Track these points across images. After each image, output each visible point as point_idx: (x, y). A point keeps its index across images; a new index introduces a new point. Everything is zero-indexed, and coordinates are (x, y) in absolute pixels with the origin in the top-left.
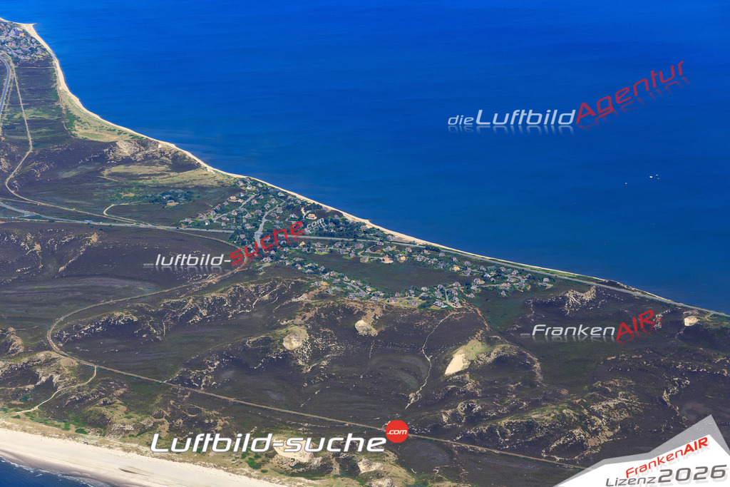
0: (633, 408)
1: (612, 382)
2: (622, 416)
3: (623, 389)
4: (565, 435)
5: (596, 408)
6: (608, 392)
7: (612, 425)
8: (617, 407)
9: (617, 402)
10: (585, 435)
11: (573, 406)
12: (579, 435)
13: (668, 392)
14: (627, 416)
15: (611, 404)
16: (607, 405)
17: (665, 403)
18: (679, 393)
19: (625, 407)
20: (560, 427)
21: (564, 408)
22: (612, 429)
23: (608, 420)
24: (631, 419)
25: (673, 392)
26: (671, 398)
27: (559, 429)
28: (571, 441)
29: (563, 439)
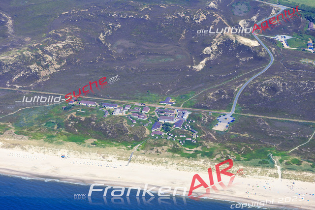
0: (77, 47)
1: (63, 30)
2: (68, 53)
3: (70, 34)
4: (24, 69)
5: (48, 49)
6: (59, 37)
7: (60, 61)
8: (64, 47)
9: (64, 43)
10: (38, 69)
11: (31, 49)
12: (35, 69)
13: (104, 34)
14: (71, 53)
15: (60, 45)
16: (57, 46)
17: (100, 42)
18: (113, 34)
19: (71, 47)
20: (21, 64)
21: (24, 50)
22: (59, 63)
23: (57, 57)
24: (75, 55)
25: (108, 34)
26: (106, 38)
27: (20, 66)
28: (29, 74)
29: (22, 73)
